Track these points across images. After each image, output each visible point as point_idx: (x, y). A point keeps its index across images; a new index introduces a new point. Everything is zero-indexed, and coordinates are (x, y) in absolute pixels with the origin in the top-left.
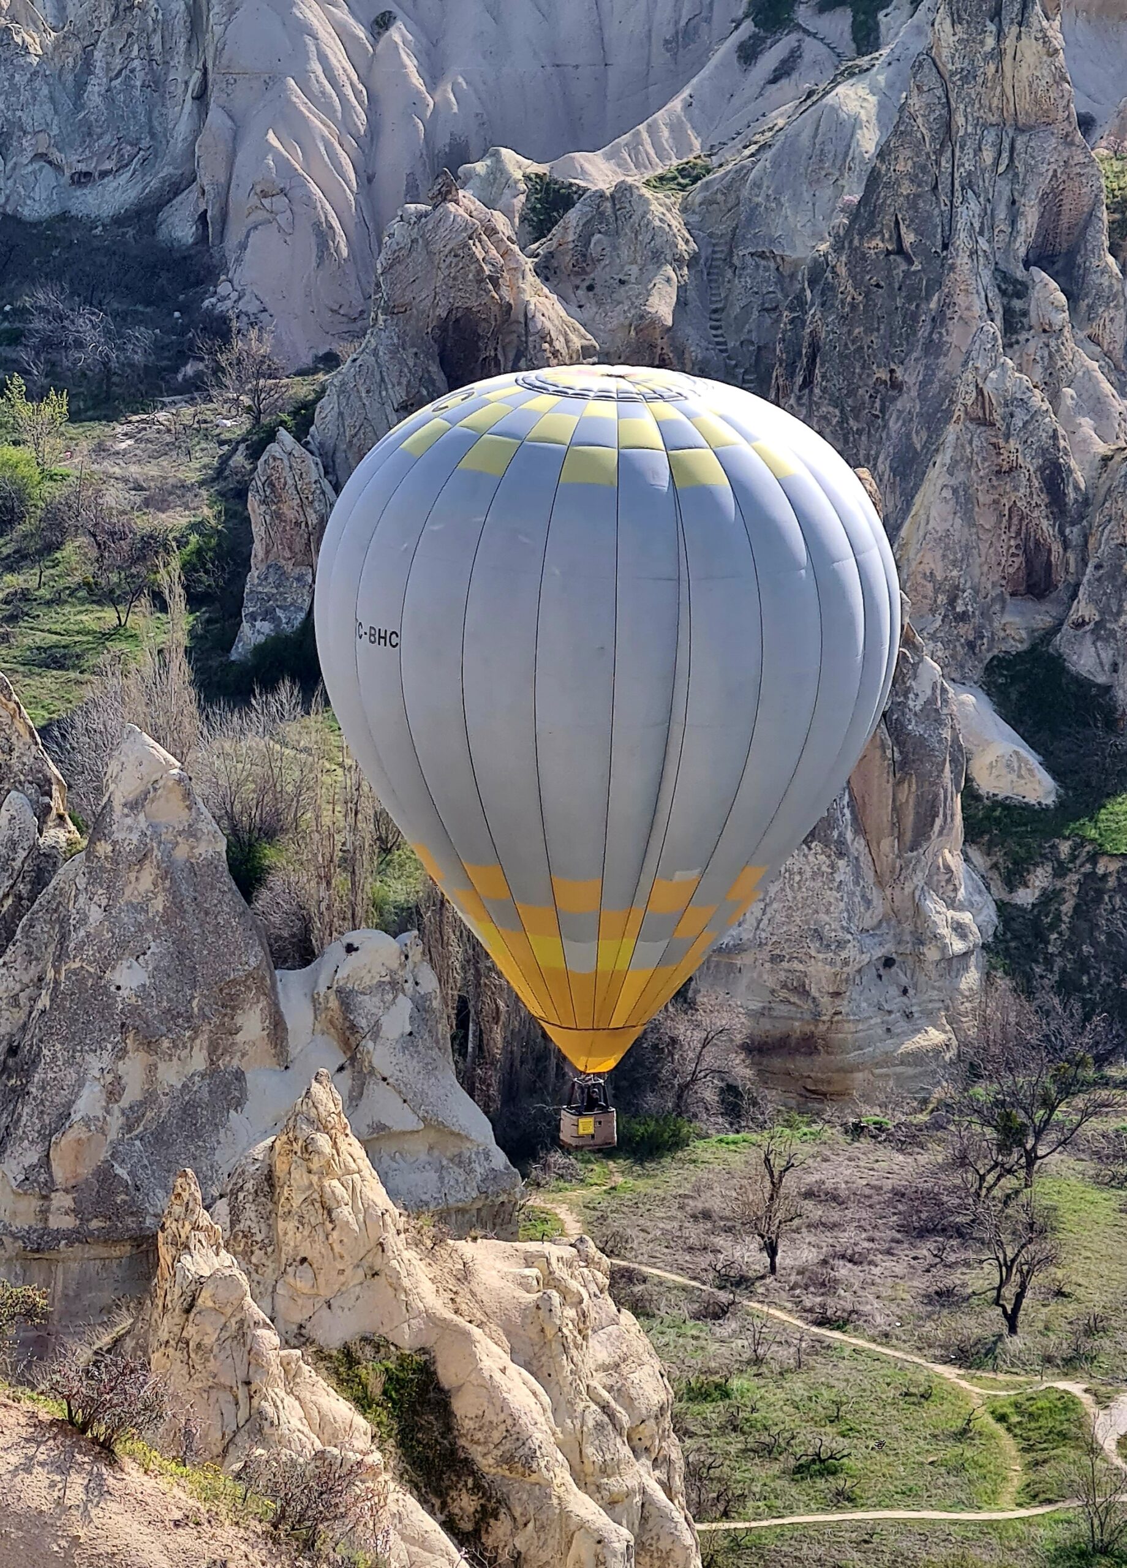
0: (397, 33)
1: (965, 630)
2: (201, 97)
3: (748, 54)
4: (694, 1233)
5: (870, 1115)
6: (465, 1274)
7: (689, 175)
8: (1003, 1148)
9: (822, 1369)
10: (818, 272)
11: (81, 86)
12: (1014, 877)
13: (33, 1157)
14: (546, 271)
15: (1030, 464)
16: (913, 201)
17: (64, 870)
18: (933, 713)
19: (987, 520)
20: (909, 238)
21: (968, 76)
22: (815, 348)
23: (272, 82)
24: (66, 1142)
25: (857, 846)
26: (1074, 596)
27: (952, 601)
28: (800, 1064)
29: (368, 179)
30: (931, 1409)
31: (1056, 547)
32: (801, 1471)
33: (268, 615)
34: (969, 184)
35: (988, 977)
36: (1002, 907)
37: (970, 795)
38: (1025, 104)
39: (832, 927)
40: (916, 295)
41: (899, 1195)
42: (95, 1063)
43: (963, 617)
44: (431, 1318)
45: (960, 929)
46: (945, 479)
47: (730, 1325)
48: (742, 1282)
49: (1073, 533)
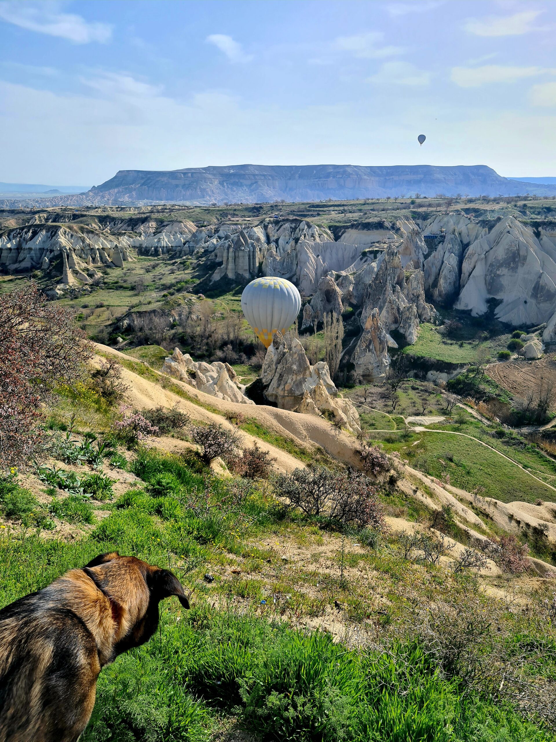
0: (320, 257)
1: (387, 327)
2: (297, 264)
3: (361, 259)
4: (356, 397)
5: (376, 384)
6: (337, 402)
7: (354, 273)
8: (393, 388)
9: (372, 413)
10: (370, 285)
11: (283, 264)
12: (393, 357)
13: (283, 387)
14: (338, 285)
15: (396, 308)
16: (382, 277)
17: (287, 354)
18: (384, 337)
19: (390, 314)
20: (381, 281)
21: (389, 262)
22: (370, 294)
23: (305, 263)
24: (287, 385)
25: (375, 352)
26: (400, 323)
27: (387, 324)
28: (368, 378)
29: (316, 274)
30: (385, 418)
31: (398, 318)
32: (370, 425)
33: (305, 325)
34: (389, 275)
35: (390, 368)
36: (392, 360)
37: (388, 347)
38: (396, 265)
39: (372, 362)
40: (382, 288)
41: (380, 393)
42: (290, 376)
44: (333, 407)
45: (387, 362)
46: (385, 310)
47: (361, 408)
48: (362, 403)
49: (400, 316)
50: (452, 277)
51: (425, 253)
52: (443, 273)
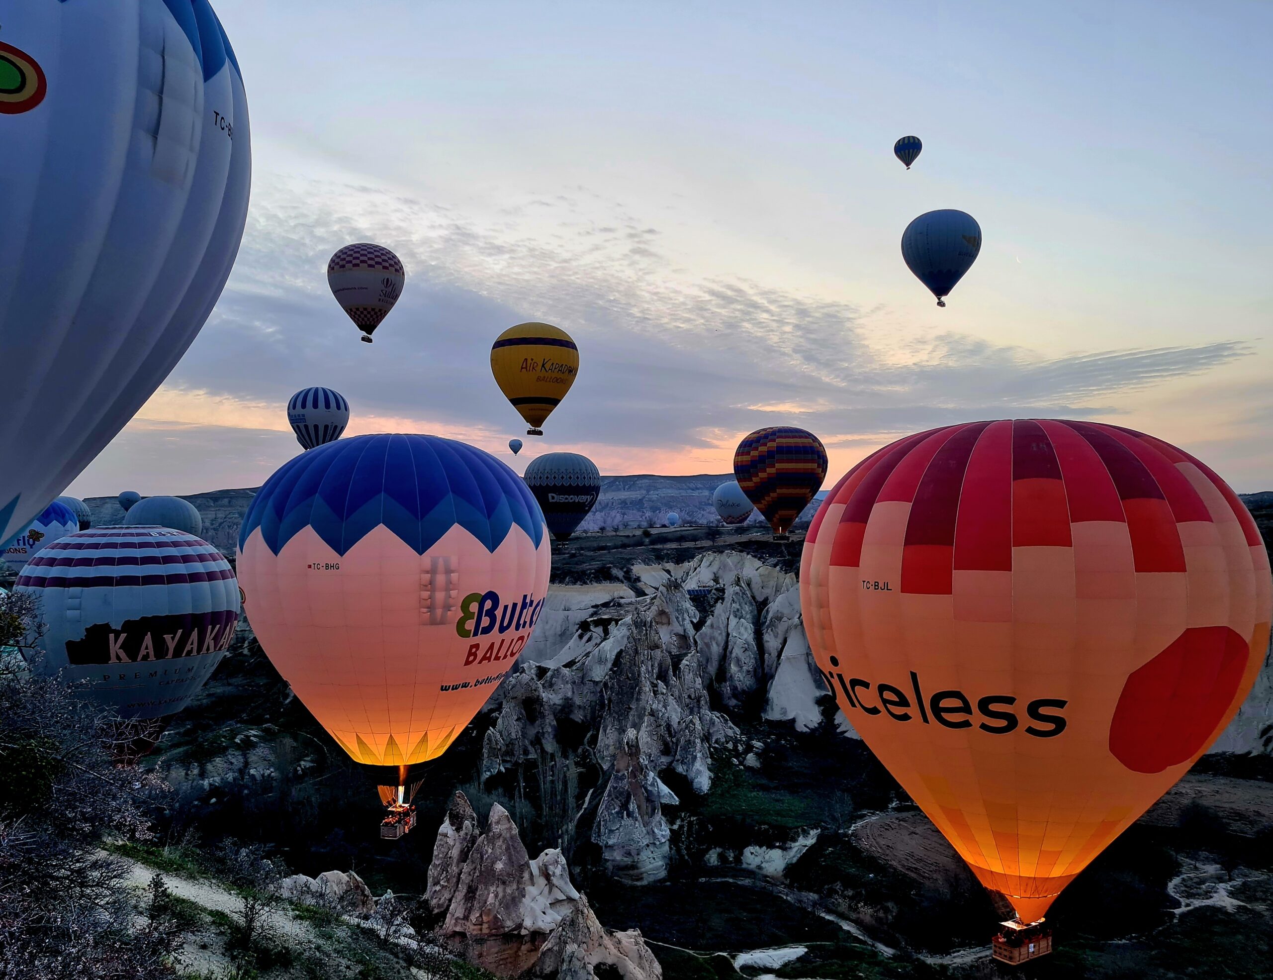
1: (655, 764)
3: (581, 637)
7: (571, 664)
10: (605, 683)
12: (673, 823)
13: (477, 915)
14: (544, 687)
15: (663, 724)
16: (630, 667)
18: (653, 785)
19: (655, 738)
20: (630, 675)
21: (640, 639)
24: (485, 910)
25: (639, 817)
26: (676, 754)
27: (650, 758)
28: (631, 872)
31: (671, 744)
33: (489, 771)
34: (642, 662)
35: (670, 847)
36: (671, 830)
37: (662, 804)
38: (653, 644)
40: (633, 688)
42: (492, 889)
43: (652, 761)
44: (615, 955)
45: (663, 836)
46: (645, 729)
49: (674, 739)
50: (749, 661)
51: (695, 621)
52: (734, 655)
